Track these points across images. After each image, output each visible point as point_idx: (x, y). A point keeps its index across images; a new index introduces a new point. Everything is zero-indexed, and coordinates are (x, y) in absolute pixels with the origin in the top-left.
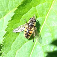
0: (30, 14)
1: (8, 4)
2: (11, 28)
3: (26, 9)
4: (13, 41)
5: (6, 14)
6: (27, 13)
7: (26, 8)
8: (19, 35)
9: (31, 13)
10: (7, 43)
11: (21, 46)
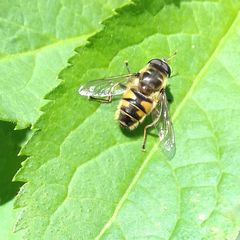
0: (147, 52)
1: (58, 13)
2: (78, 76)
3: (137, 28)
4: (73, 124)
5: (44, 45)
6: (136, 46)
7: (139, 24)
8: (99, 110)
9: (151, 50)
10: (50, 125)
11: (96, 151)
